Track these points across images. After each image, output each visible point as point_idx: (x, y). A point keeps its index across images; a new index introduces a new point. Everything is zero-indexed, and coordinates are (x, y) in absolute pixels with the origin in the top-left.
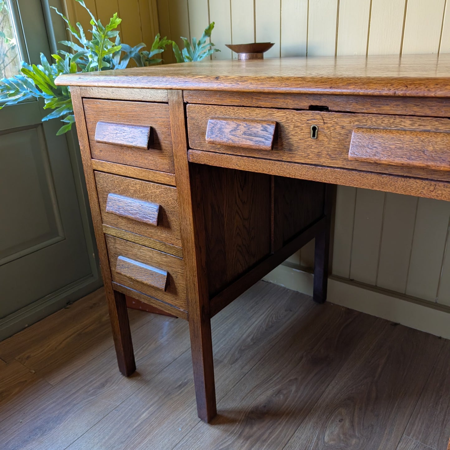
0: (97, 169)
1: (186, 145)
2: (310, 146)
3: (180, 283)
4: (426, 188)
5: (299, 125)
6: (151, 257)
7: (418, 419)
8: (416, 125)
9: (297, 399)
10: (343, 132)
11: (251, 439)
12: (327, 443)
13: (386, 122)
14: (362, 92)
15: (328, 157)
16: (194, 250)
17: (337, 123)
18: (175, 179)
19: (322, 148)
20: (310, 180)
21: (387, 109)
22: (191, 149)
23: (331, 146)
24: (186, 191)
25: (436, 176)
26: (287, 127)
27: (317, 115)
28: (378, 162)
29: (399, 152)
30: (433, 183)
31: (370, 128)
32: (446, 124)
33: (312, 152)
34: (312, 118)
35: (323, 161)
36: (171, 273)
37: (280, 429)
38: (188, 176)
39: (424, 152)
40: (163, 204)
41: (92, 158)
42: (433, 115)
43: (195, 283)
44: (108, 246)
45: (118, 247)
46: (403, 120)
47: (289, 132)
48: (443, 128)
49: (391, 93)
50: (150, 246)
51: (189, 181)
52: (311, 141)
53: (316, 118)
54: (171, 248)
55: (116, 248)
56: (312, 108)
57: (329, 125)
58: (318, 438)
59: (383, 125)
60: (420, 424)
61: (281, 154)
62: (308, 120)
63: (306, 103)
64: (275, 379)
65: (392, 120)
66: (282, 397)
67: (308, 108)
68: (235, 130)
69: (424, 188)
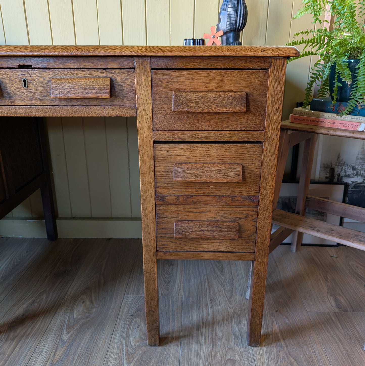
2: (23, 93)
4: (100, 111)
5: (13, 79)
7: (132, 284)
8: (87, 74)
9: (48, 302)
10: (44, 82)
11: (17, 338)
12: (76, 318)
13: (70, 73)
14: (51, 54)
15: (37, 99)
17: (39, 76)
19: (33, 93)
20: (28, 116)
23: (39, 92)
25: (104, 104)
26: (5, 81)
27: (25, 71)
28: (70, 97)
29: (81, 90)
30: (103, 107)
31: (62, 78)
32: (103, 73)
33: (26, 97)
34: (22, 73)
35: (34, 102)
37: (39, 324)
39: (94, 89)
42: (94, 67)
46: (79, 72)
47: (6, 85)
48: (101, 75)
49: (69, 54)
52: (24, 90)
53: (24, 74)
56: (21, 67)
57: (35, 78)
58: (69, 318)
59: (68, 75)
60: (134, 286)
61: (3, 101)
62: (19, 75)
63: (15, 63)
64: (28, 296)
65: (73, 72)
66: (36, 305)
67: (17, 67)
69: (98, 111)
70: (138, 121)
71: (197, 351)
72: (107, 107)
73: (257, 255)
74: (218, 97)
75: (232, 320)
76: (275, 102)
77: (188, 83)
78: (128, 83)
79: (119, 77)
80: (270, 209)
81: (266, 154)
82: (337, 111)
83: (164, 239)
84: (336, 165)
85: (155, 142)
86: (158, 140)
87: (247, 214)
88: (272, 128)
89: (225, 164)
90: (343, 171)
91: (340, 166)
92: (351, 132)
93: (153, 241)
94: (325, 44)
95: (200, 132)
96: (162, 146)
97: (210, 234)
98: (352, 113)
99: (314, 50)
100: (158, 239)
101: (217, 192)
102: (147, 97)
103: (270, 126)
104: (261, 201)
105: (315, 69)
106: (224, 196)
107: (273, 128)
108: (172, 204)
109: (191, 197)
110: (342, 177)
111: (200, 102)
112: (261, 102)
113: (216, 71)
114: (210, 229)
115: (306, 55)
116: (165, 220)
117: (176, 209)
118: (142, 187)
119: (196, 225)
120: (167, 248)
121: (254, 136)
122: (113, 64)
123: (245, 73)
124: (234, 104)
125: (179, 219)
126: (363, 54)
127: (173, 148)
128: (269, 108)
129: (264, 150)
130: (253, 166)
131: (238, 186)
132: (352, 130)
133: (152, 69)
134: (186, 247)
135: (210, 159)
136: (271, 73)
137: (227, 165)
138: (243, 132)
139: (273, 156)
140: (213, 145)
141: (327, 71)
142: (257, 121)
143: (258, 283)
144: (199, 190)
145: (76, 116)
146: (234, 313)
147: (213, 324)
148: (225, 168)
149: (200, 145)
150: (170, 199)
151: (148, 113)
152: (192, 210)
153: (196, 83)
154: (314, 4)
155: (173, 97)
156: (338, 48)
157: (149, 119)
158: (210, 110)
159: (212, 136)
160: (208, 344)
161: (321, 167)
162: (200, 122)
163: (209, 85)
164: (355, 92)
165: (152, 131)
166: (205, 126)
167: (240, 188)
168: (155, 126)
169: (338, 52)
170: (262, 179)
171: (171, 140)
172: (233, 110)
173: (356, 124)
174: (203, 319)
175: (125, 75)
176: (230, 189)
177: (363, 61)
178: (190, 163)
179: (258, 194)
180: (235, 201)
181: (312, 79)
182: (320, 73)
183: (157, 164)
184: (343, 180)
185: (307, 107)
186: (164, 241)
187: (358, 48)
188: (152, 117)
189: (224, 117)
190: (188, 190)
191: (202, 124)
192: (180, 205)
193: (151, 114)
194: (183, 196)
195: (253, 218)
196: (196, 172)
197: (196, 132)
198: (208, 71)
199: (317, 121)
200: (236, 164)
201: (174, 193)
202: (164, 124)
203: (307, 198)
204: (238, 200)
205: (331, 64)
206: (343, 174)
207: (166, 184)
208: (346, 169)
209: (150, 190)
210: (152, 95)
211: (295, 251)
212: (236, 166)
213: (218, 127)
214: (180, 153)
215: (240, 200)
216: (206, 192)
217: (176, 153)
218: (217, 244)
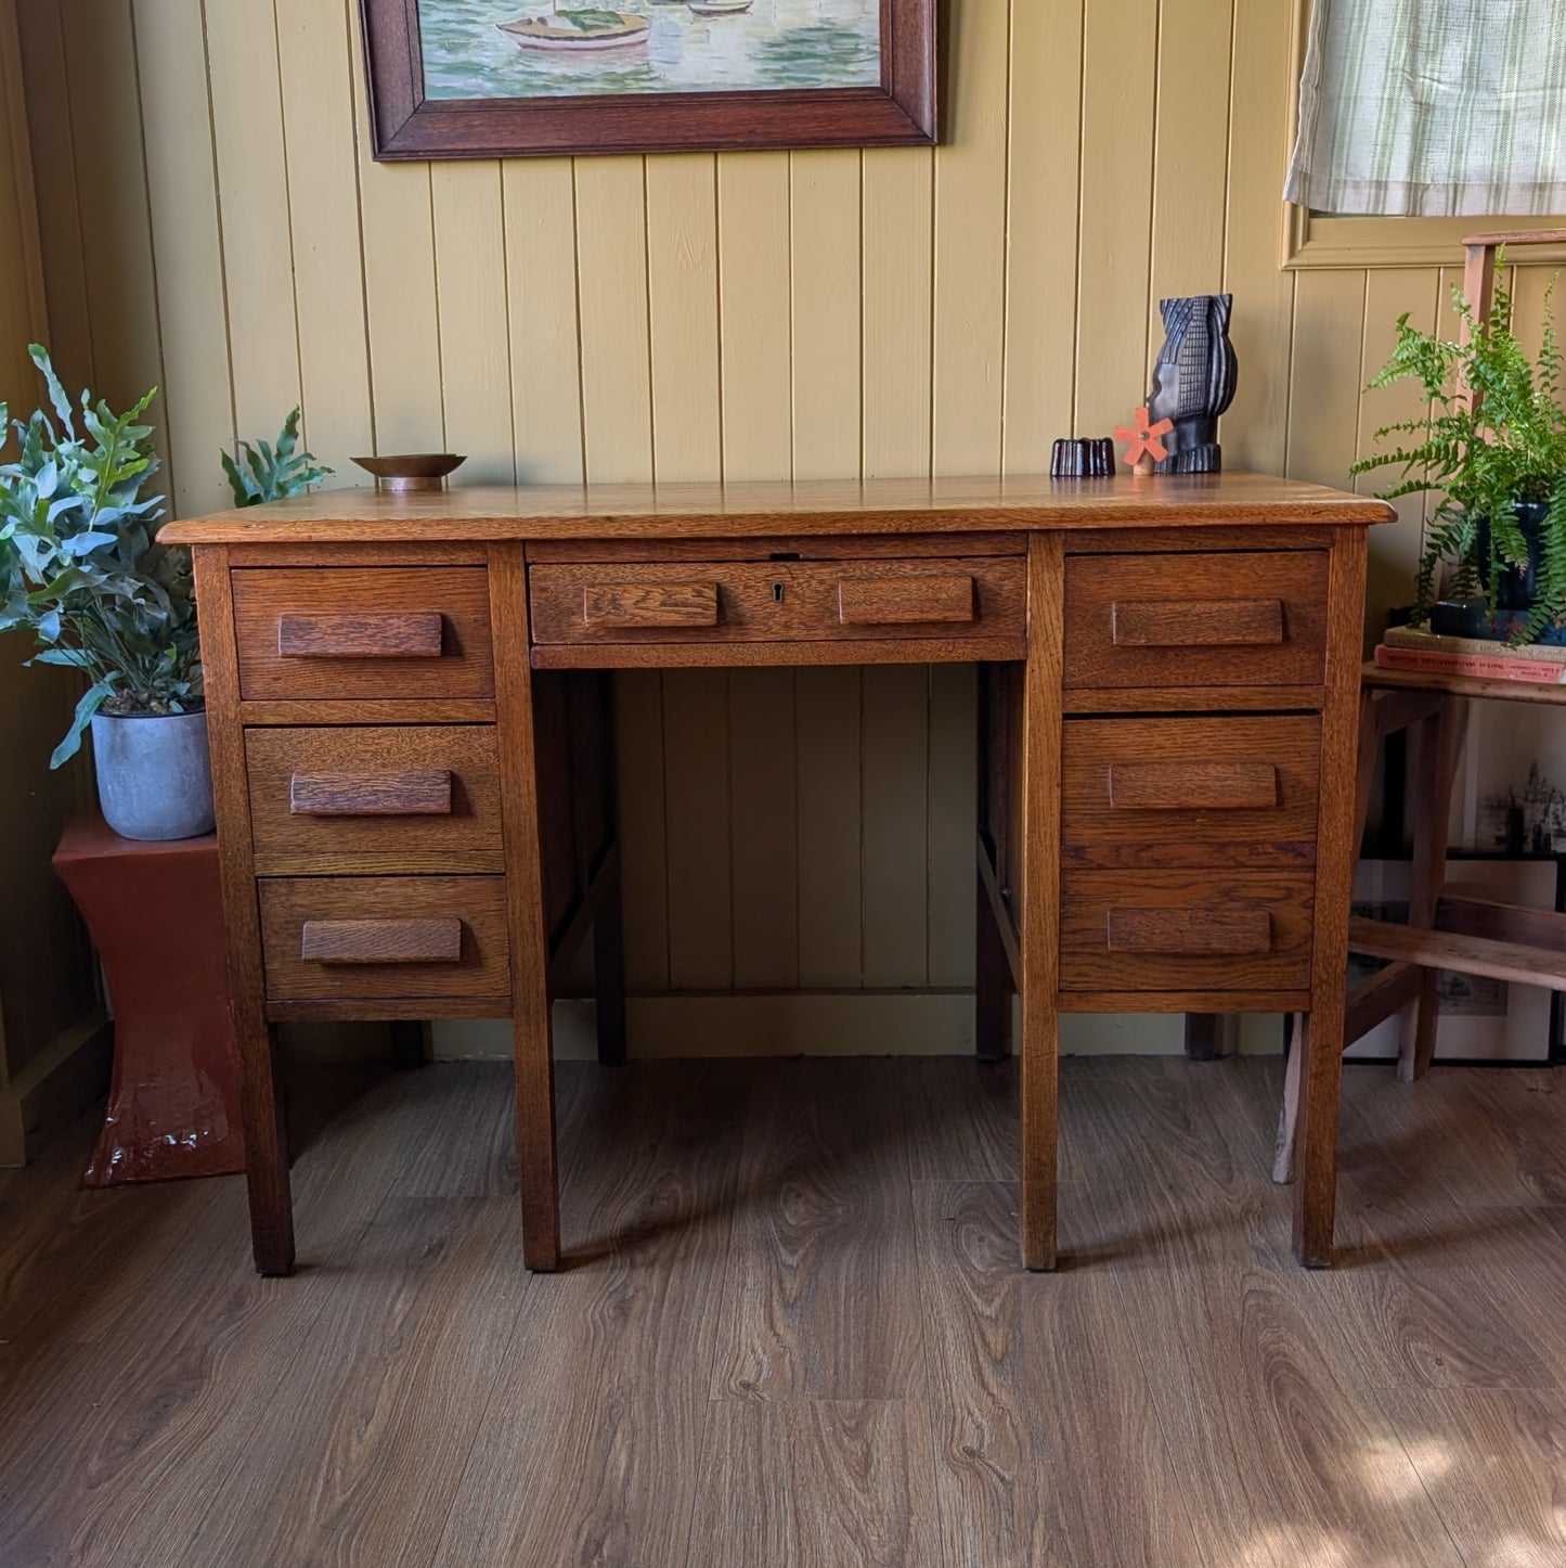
0: (257, 722)
1: (527, 639)
2: (772, 615)
3: (490, 936)
4: (943, 649)
5: (753, 583)
6: (409, 899)
8: (920, 569)
9: (695, 1197)
10: (821, 588)
11: (659, 1263)
12: (797, 1225)
13: (880, 569)
15: (801, 626)
16: (536, 846)
18: (493, 707)
19: (792, 614)
21: (882, 551)
22: (536, 644)
23: (806, 611)
24: (520, 728)
26: (733, 588)
27: (782, 567)
28: (882, 621)
29: (907, 605)
31: (861, 580)
32: (954, 566)
33: (777, 623)
34: (774, 572)
35: (794, 634)
36: (466, 919)
38: (530, 696)
39: (937, 601)
40: (456, 766)
41: (242, 700)
42: (941, 555)
43: (536, 920)
44: (265, 907)
45: (300, 902)
46: (902, 564)
47: (737, 596)
48: (952, 571)
50: (409, 872)
51: (529, 706)
52: (773, 606)
53: (780, 572)
54: (470, 859)
56: (775, 558)
57: (801, 581)
58: (778, 1225)
59: (877, 572)
61: (731, 631)
62: (767, 576)
63: (766, 551)
65: (888, 567)
66: (664, 1202)
67: (767, 559)
68: (644, 599)
69: (940, 650)
70: (1027, 671)
71: (1162, 1279)
72: (961, 641)
73: (1315, 998)
74: (1217, 611)
75: (1243, 1224)
76: (1347, 620)
77: (1147, 583)
78: (1009, 585)
79: (991, 575)
80: (1345, 876)
81: (1331, 739)
82: (1502, 635)
83: (1078, 960)
84: (1526, 800)
85: (1066, 716)
86: (1075, 711)
87: (1287, 888)
88: (1342, 677)
89: (1232, 764)
90: (1550, 819)
91: (1538, 804)
92: (1541, 687)
93: (1051, 965)
94: (1459, 460)
95: (1174, 690)
96: (1083, 725)
97: (1198, 941)
98: (1543, 640)
99: (1430, 477)
100: (1067, 959)
101: (1213, 833)
102: (1054, 616)
103: (1338, 672)
104: (1322, 853)
105: (1436, 523)
106: (1231, 843)
107: (1345, 679)
108: (1101, 867)
109: (1149, 847)
110: (1549, 835)
111: (1177, 625)
112: (1314, 621)
113: (1211, 555)
114: (1198, 927)
115: (1412, 490)
116: (1083, 908)
117: (1110, 879)
118: (1029, 825)
119: (1161, 918)
120: (1085, 982)
121: (1300, 698)
122: (981, 547)
123: (1276, 558)
124: (1253, 625)
125: (1118, 905)
126: (1556, 492)
127: (1108, 729)
128: (1332, 633)
129: (1325, 730)
130: (1300, 769)
131: (1267, 819)
132: (1546, 682)
133: (1067, 555)
134: (1135, 979)
135: (1198, 753)
136: (1334, 558)
137: (1237, 765)
138: (1274, 690)
139: (1347, 745)
140: (1204, 720)
141: (1468, 532)
142: (1306, 663)
143: (1322, 1074)
144: (1170, 829)
145: (888, 662)
146: (1247, 1211)
147: (1190, 1232)
148: (1235, 773)
149: (1173, 721)
150: (1095, 855)
151: (1053, 652)
152: (1150, 882)
153: (1167, 581)
154: (1424, 355)
155: (1114, 614)
156: (1491, 477)
157: (1056, 665)
158: (1200, 639)
159: (1201, 698)
160: (1188, 1266)
161: (1478, 807)
162: (1173, 668)
163: (1194, 586)
164: (1544, 584)
165: (1060, 692)
166: (1186, 678)
167: (1271, 822)
168: (1067, 680)
169: (1492, 488)
170: (1322, 800)
171: (1104, 709)
172: (1251, 639)
173: (1555, 666)
174: (1159, 1223)
175: (1005, 569)
176: (1245, 826)
177: (1558, 510)
178: (1147, 763)
179: (1313, 837)
180: (1259, 854)
181: (1430, 551)
182: (1451, 535)
183: (1070, 768)
184: (1553, 848)
185: (1422, 625)
186: (1079, 965)
187: (1544, 477)
188: (1061, 660)
189: (1230, 655)
190: (1141, 831)
191: (1178, 671)
192: (1121, 869)
193: (1061, 654)
194: (1130, 846)
195: (1304, 898)
196: (1166, 784)
197: (1164, 691)
198: (1193, 556)
199: (1450, 662)
200: (1259, 763)
201: (1107, 838)
202: (1089, 674)
203: (1441, 902)
204: (1265, 853)
205: (1476, 514)
206: (1550, 826)
207: (1088, 817)
208: (1560, 813)
209: (1049, 831)
210: (1064, 611)
211: (1411, 1078)
212: (1260, 768)
213: (1217, 678)
214: (1124, 741)
215: (1271, 854)
216: (1187, 834)
217: (1114, 741)
218: (1214, 970)
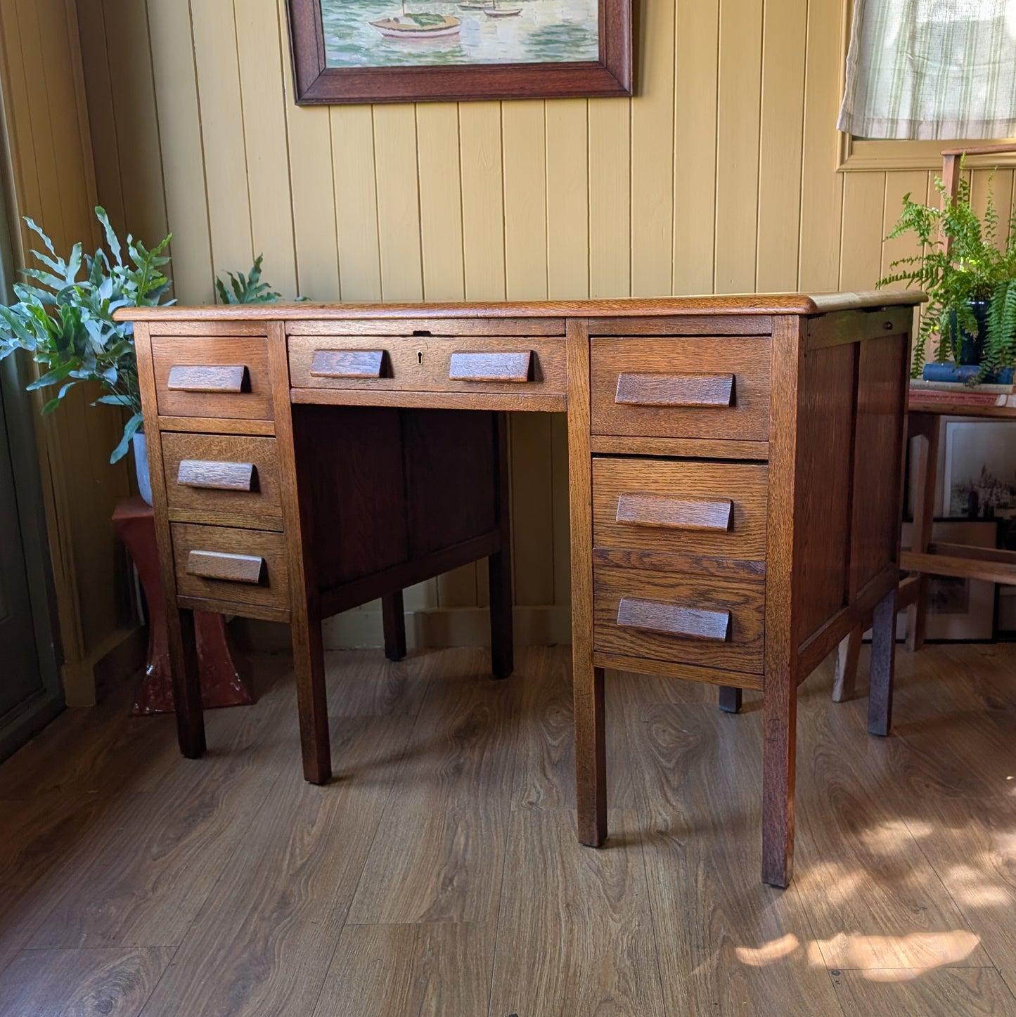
0: (165, 429)
1: (288, 385)
2: (416, 372)
4: (515, 401)
5: (406, 351)
6: (239, 543)
8: (502, 345)
10: (445, 355)
13: (478, 343)
15: (434, 382)
16: (298, 517)
17: (438, 348)
18: (274, 427)
19: (429, 373)
20: (420, 407)
22: (293, 387)
23: (437, 371)
24: (288, 440)
25: (520, 390)
26: (395, 354)
27: (421, 340)
28: (473, 379)
29: (489, 369)
30: (521, 396)
31: (467, 351)
32: (522, 342)
33: (420, 379)
34: (417, 344)
35: (430, 386)
36: (267, 559)
38: (291, 420)
39: (507, 367)
40: (258, 463)
41: (160, 415)
44: (174, 539)
45: (190, 538)
46: (491, 341)
47: (397, 360)
48: (520, 346)
51: (291, 427)
52: (417, 367)
53: (420, 344)
54: (267, 521)
55: (187, 540)
56: (417, 334)
57: (433, 349)
59: (476, 346)
61: (390, 383)
62: (414, 346)
63: (410, 330)
67: (412, 334)
68: (343, 360)
70: (569, 420)
72: (525, 396)
73: (767, 681)
74: (688, 382)
76: (784, 391)
77: (644, 358)
78: (557, 358)
79: (545, 350)
80: (788, 590)
81: (774, 483)
83: (606, 631)
85: (594, 455)
86: (599, 451)
87: (745, 595)
88: (781, 436)
89: (703, 498)
93: (589, 632)
95: (663, 440)
96: (606, 462)
97: (677, 626)
100: (598, 629)
101: (693, 549)
102: (583, 381)
103: (778, 432)
104: (771, 572)
106: (704, 557)
107: (784, 437)
108: (619, 566)
109: (649, 555)
111: (658, 390)
112: (761, 391)
113: (687, 339)
114: (678, 617)
116: (608, 594)
117: (625, 575)
119: (655, 607)
120: (611, 647)
121: (752, 451)
122: (536, 329)
123: (733, 341)
124: (711, 393)
125: (630, 595)
127: (622, 466)
128: (774, 401)
129: (771, 476)
130: (754, 505)
131: (729, 542)
133: (590, 336)
134: (642, 649)
135: (681, 488)
136: (774, 341)
138: (731, 443)
140: (684, 463)
142: (756, 424)
143: (774, 740)
144: (662, 542)
145: (483, 409)
150: (615, 557)
151: (584, 407)
152: (650, 580)
153: (657, 358)
155: (619, 381)
157: (585, 417)
159: (682, 446)
162: (663, 423)
163: (675, 362)
165: (588, 435)
166: (672, 431)
167: (732, 544)
168: (593, 428)
170: (769, 531)
171: (617, 451)
175: (554, 346)
176: (714, 545)
178: (647, 494)
179: (763, 558)
180: (724, 568)
183: (597, 493)
186: (606, 634)
188: (589, 413)
189: (700, 414)
190: (645, 542)
191: (666, 425)
192: (632, 569)
193: (589, 409)
194: (637, 552)
195: (757, 604)
196: (655, 509)
197: (656, 440)
198: (674, 339)
200: (723, 499)
201: (623, 545)
202: (608, 424)
204: (729, 568)
207: (611, 529)
209: (585, 537)
210: (590, 377)
212: (722, 503)
213: (692, 432)
214: (631, 475)
215: (733, 568)
216: (675, 548)
217: (625, 475)
218: (696, 650)
